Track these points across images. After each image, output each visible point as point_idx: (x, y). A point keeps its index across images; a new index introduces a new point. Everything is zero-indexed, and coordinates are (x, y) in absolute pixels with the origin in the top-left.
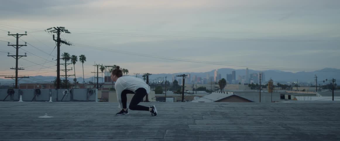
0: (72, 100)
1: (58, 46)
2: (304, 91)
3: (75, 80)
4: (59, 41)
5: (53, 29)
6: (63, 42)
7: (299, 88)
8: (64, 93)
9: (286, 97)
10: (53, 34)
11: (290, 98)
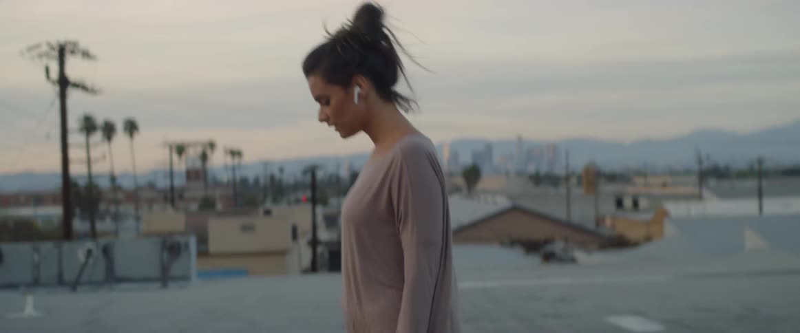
0: (112, 278)
1: (63, 96)
2: (664, 185)
3: (113, 179)
4: (64, 83)
5: (45, 48)
6: (76, 85)
7: (651, 180)
8: (81, 256)
9: (628, 203)
10: (45, 61)
11: (636, 204)
